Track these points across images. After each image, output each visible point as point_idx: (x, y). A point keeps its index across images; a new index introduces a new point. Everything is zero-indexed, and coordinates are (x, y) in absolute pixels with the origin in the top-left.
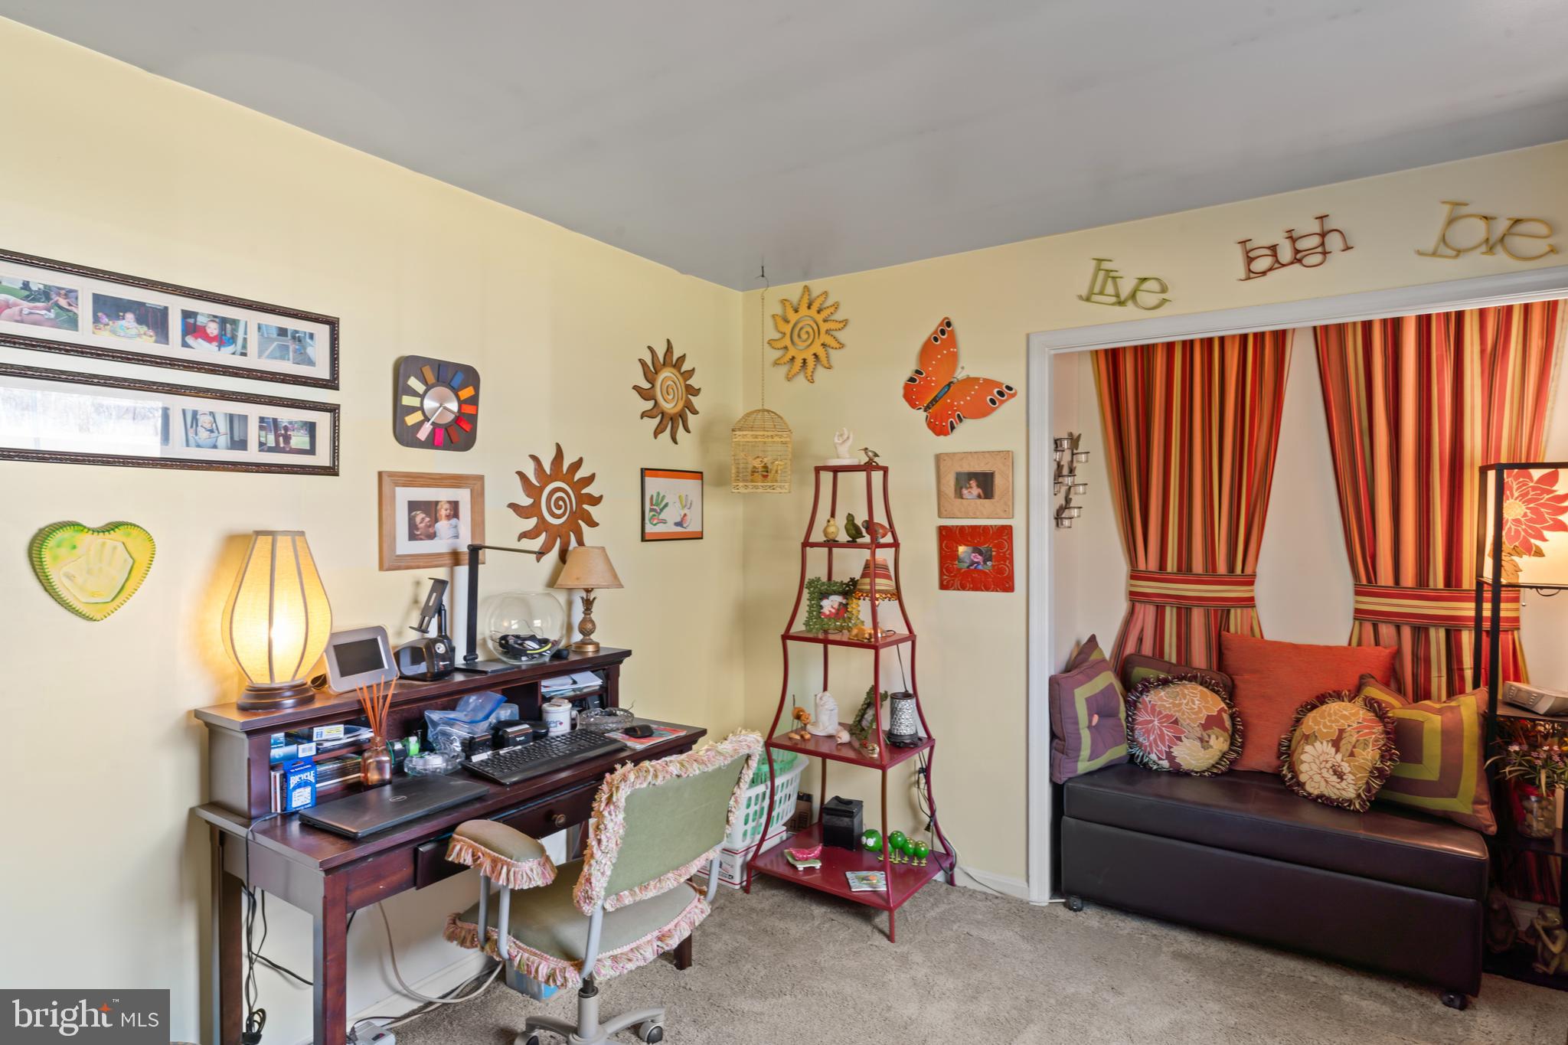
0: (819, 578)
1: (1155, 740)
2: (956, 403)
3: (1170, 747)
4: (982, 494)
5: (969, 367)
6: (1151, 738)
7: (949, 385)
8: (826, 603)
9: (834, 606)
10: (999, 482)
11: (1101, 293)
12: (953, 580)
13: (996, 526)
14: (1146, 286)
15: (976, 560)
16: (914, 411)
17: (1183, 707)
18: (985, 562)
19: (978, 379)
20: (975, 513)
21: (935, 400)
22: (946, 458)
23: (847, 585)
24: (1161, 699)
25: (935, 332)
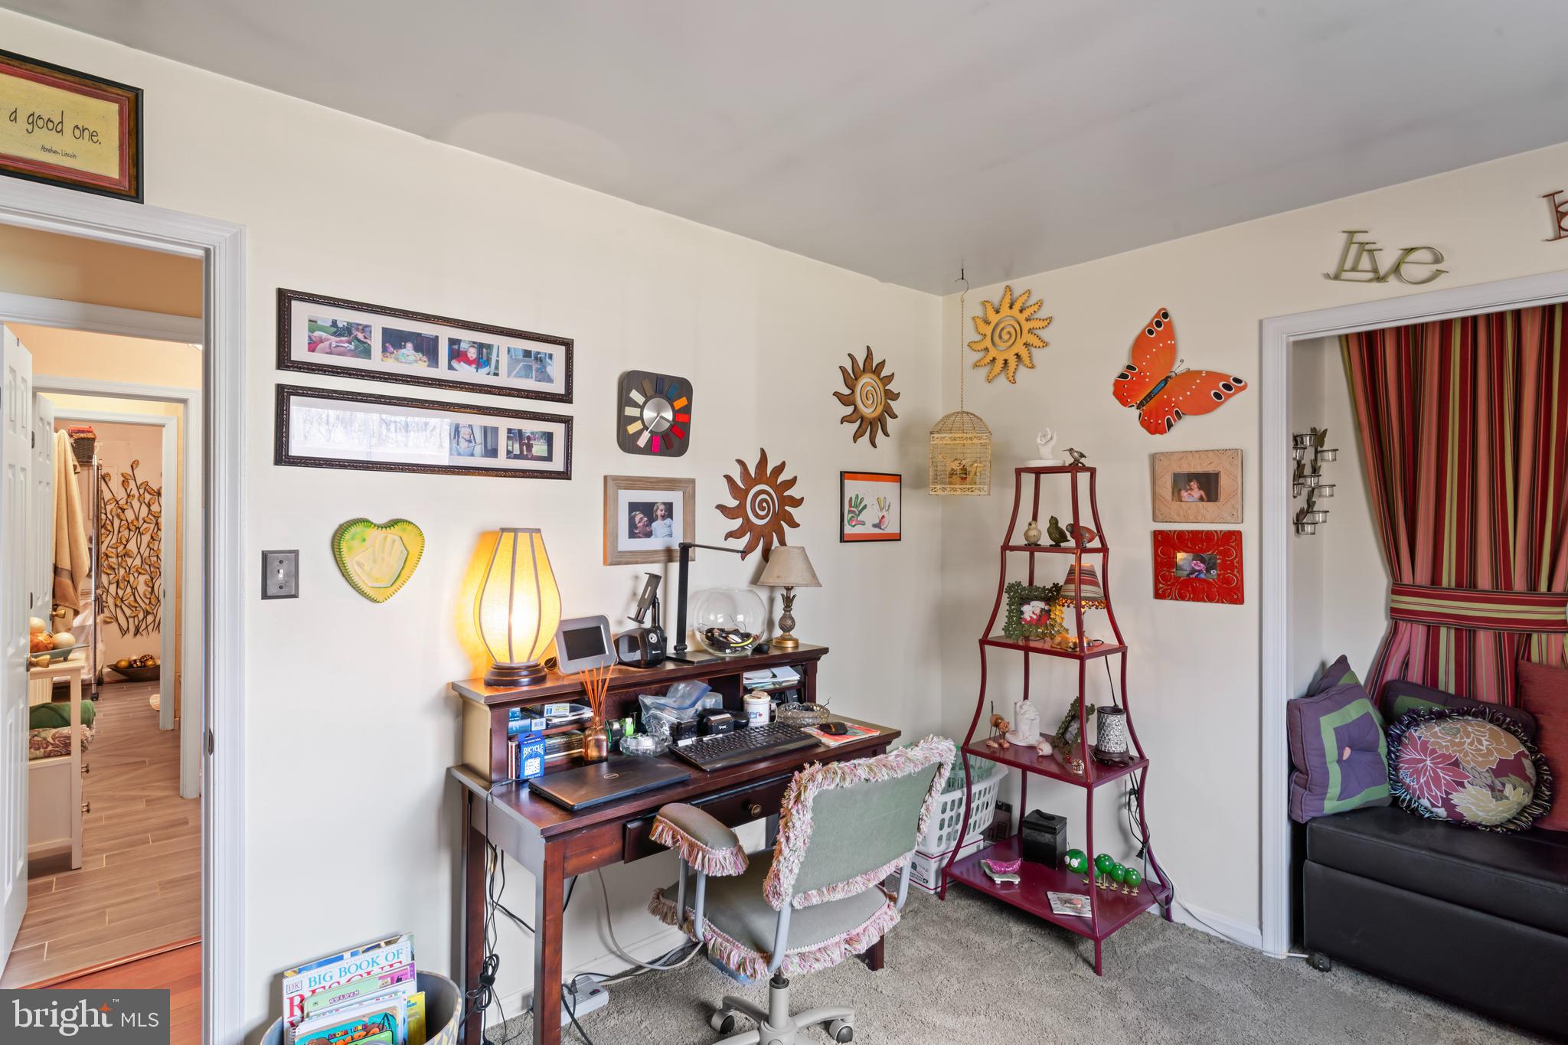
0: (1020, 582)
1: (1427, 783)
2: (1173, 399)
3: (1447, 793)
4: (1204, 496)
6: (1422, 781)
7: (1166, 380)
8: (1026, 608)
9: (1036, 612)
10: (1224, 481)
11: (1354, 269)
12: (1171, 589)
13: (1221, 531)
14: (1413, 256)
15: (1197, 568)
16: (1126, 409)
18: (1208, 570)
19: (1201, 372)
20: (1196, 517)
21: (1149, 396)
22: (1162, 458)
23: (1050, 590)
24: (1435, 735)
25: (1151, 324)
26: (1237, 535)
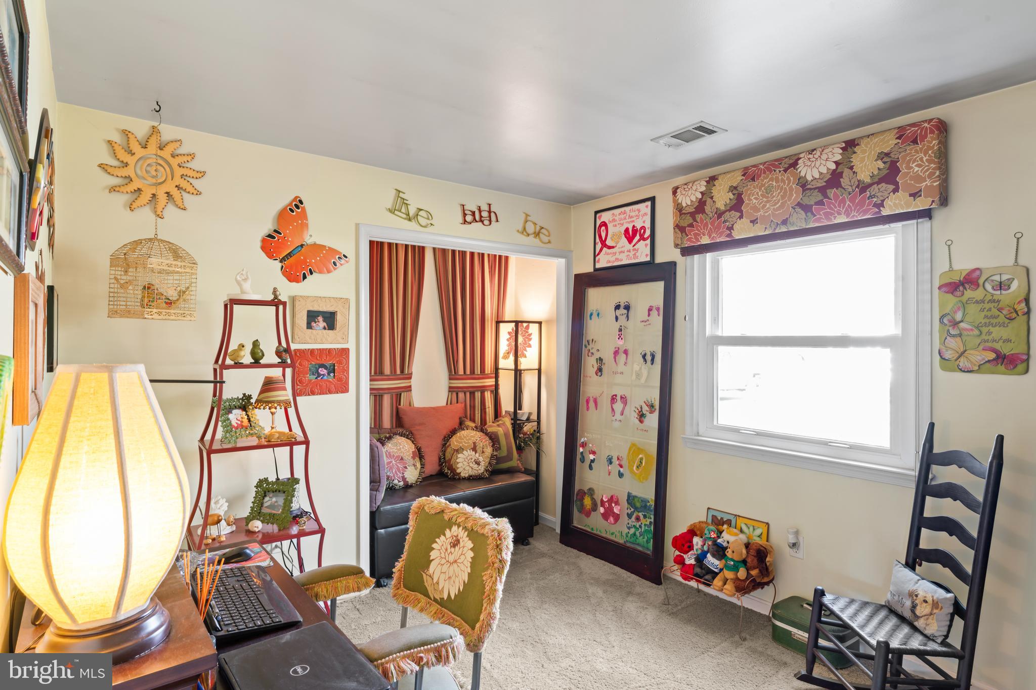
1: (396, 472)
2: (308, 261)
3: (403, 474)
4: (326, 326)
5: (315, 234)
6: (394, 471)
7: (302, 246)
8: (231, 416)
9: (238, 419)
10: (339, 318)
11: (400, 211)
12: (305, 389)
13: (338, 349)
14: (421, 213)
15: (322, 373)
16: (271, 261)
17: (402, 449)
18: (329, 374)
19: (325, 246)
20: (322, 340)
21: (289, 255)
22: (301, 299)
23: (242, 399)
24: (390, 448)
25: (291, 204)
26: (345, 352)
